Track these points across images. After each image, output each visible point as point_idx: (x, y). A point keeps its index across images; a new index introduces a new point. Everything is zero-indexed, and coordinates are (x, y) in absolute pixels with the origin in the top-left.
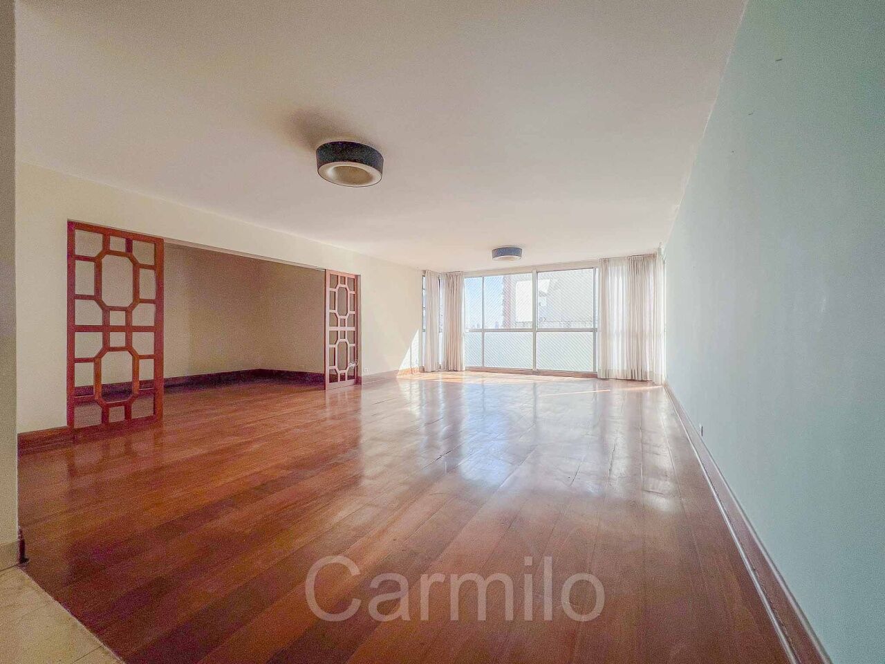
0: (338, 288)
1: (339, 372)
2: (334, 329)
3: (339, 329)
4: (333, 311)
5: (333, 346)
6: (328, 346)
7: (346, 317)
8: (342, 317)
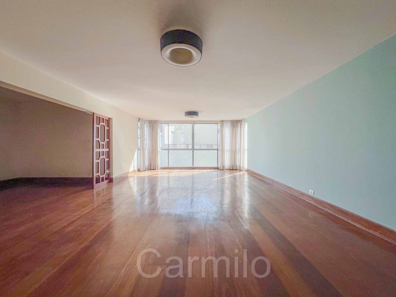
0: (100, 125)
1: (101, 177)
2: (98, 150)
3: (101, 150)
4: (97, 139)
5: (97, 161)
6: (95, 161)
7: (104, 143)
8: (103, 143)
